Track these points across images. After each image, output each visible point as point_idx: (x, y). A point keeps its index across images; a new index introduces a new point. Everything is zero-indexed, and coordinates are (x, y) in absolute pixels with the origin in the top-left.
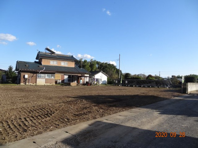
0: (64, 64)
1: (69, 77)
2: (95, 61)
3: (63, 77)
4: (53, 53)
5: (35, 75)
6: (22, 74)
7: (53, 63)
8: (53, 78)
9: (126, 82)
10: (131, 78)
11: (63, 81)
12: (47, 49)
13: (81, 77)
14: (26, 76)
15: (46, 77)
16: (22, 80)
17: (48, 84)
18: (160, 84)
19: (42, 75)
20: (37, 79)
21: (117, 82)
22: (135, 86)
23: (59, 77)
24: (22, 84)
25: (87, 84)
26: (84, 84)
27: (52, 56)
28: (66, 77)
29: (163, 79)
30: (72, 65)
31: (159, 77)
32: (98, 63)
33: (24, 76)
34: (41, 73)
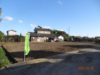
0: (46, 33)
3: (46, 38)
5: (36, 38)
6: (32, 37)
7: (42, 32)
8: (43, 39)
9: (74, 40)
10: (75, 38)
11: (47, 40)
13: (54, 38)
14: (33, 38)
15: (41, 39)
16: (32, 40)
17: (41, 41)
18: (90, 41)
19: (39, 38)
20: (37, 40)
21: (69, 40)
22: (78, 42)
23: (45, 38)
24: (32, 41)
25: (57, 41)
26: (55, 41)
27: (41, 29)
28: (48, 38)
29: (90, 38)
30: (49, 33)
31: (88, 37)
32: (57, 31)
34: (39, 37)
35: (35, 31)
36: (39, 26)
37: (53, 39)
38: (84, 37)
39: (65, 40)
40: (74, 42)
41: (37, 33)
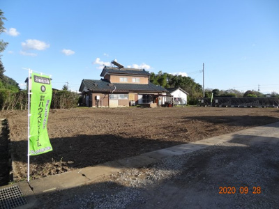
0: (135, 80)
1: (144, 96)
2: (165, 74)
3: (136, 97)
4: (121, 67)
5: (107, 95)
6: (94, 95)
7: (123, 80)
8: (126, 98)
9: (217, 101)
10: (221, 96)
11: (137, 102)
12: (114, 63)
13: (157, 96)
14: (98, 98)
15: (119, 98)
16: (94, 102)
17: (122, 106)
18: (266, 104)
19: (115, 95)
20: (110, 101)
21: (202, 101)
22: (229, 106)
23: (133, 97)
24: (94, 107)
25: (167, 104)
26: (162, 106)
27: (120, 70)
28: (140, 97)
29: (265, 96)
30: (145, 81)
31: (259, 93)
32: (169, 76)
33: (96, 97)
34: (114, 93)
35: (103, 78)
36: (116, 61)
37: (155, 99)
38: (249, 92)
39: (192, 102)
40: (218, 106)
41: (109, 82)
